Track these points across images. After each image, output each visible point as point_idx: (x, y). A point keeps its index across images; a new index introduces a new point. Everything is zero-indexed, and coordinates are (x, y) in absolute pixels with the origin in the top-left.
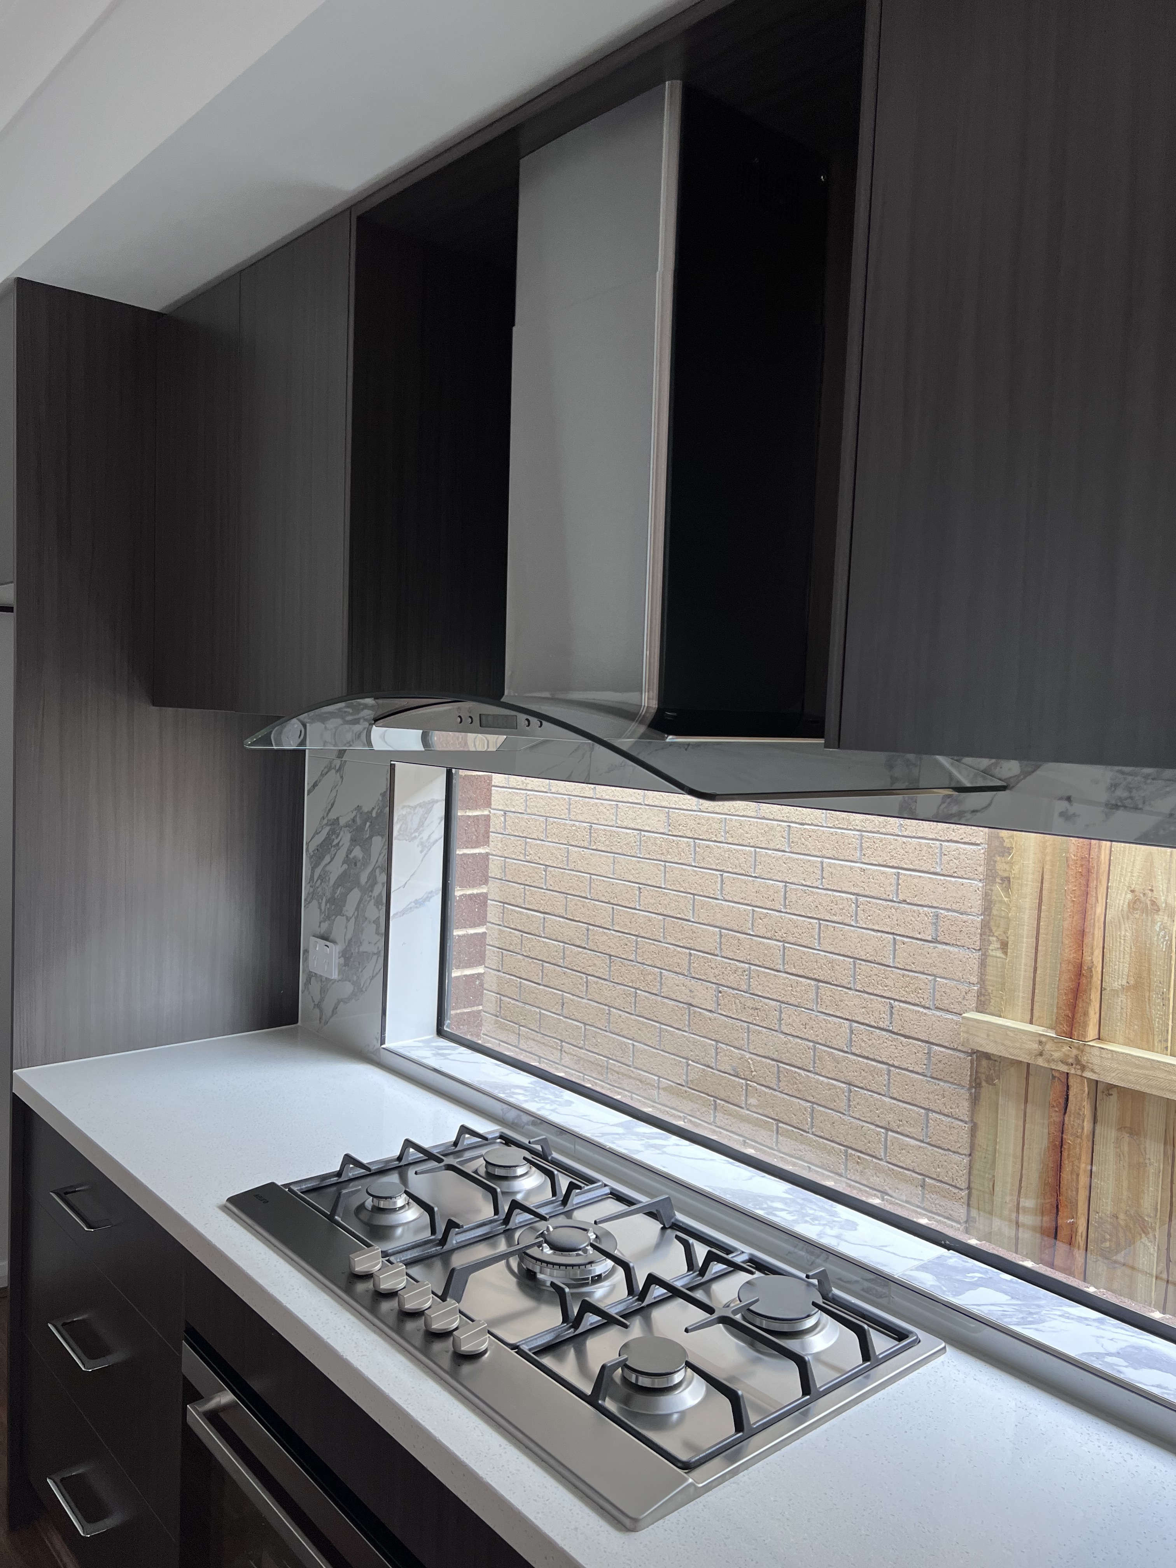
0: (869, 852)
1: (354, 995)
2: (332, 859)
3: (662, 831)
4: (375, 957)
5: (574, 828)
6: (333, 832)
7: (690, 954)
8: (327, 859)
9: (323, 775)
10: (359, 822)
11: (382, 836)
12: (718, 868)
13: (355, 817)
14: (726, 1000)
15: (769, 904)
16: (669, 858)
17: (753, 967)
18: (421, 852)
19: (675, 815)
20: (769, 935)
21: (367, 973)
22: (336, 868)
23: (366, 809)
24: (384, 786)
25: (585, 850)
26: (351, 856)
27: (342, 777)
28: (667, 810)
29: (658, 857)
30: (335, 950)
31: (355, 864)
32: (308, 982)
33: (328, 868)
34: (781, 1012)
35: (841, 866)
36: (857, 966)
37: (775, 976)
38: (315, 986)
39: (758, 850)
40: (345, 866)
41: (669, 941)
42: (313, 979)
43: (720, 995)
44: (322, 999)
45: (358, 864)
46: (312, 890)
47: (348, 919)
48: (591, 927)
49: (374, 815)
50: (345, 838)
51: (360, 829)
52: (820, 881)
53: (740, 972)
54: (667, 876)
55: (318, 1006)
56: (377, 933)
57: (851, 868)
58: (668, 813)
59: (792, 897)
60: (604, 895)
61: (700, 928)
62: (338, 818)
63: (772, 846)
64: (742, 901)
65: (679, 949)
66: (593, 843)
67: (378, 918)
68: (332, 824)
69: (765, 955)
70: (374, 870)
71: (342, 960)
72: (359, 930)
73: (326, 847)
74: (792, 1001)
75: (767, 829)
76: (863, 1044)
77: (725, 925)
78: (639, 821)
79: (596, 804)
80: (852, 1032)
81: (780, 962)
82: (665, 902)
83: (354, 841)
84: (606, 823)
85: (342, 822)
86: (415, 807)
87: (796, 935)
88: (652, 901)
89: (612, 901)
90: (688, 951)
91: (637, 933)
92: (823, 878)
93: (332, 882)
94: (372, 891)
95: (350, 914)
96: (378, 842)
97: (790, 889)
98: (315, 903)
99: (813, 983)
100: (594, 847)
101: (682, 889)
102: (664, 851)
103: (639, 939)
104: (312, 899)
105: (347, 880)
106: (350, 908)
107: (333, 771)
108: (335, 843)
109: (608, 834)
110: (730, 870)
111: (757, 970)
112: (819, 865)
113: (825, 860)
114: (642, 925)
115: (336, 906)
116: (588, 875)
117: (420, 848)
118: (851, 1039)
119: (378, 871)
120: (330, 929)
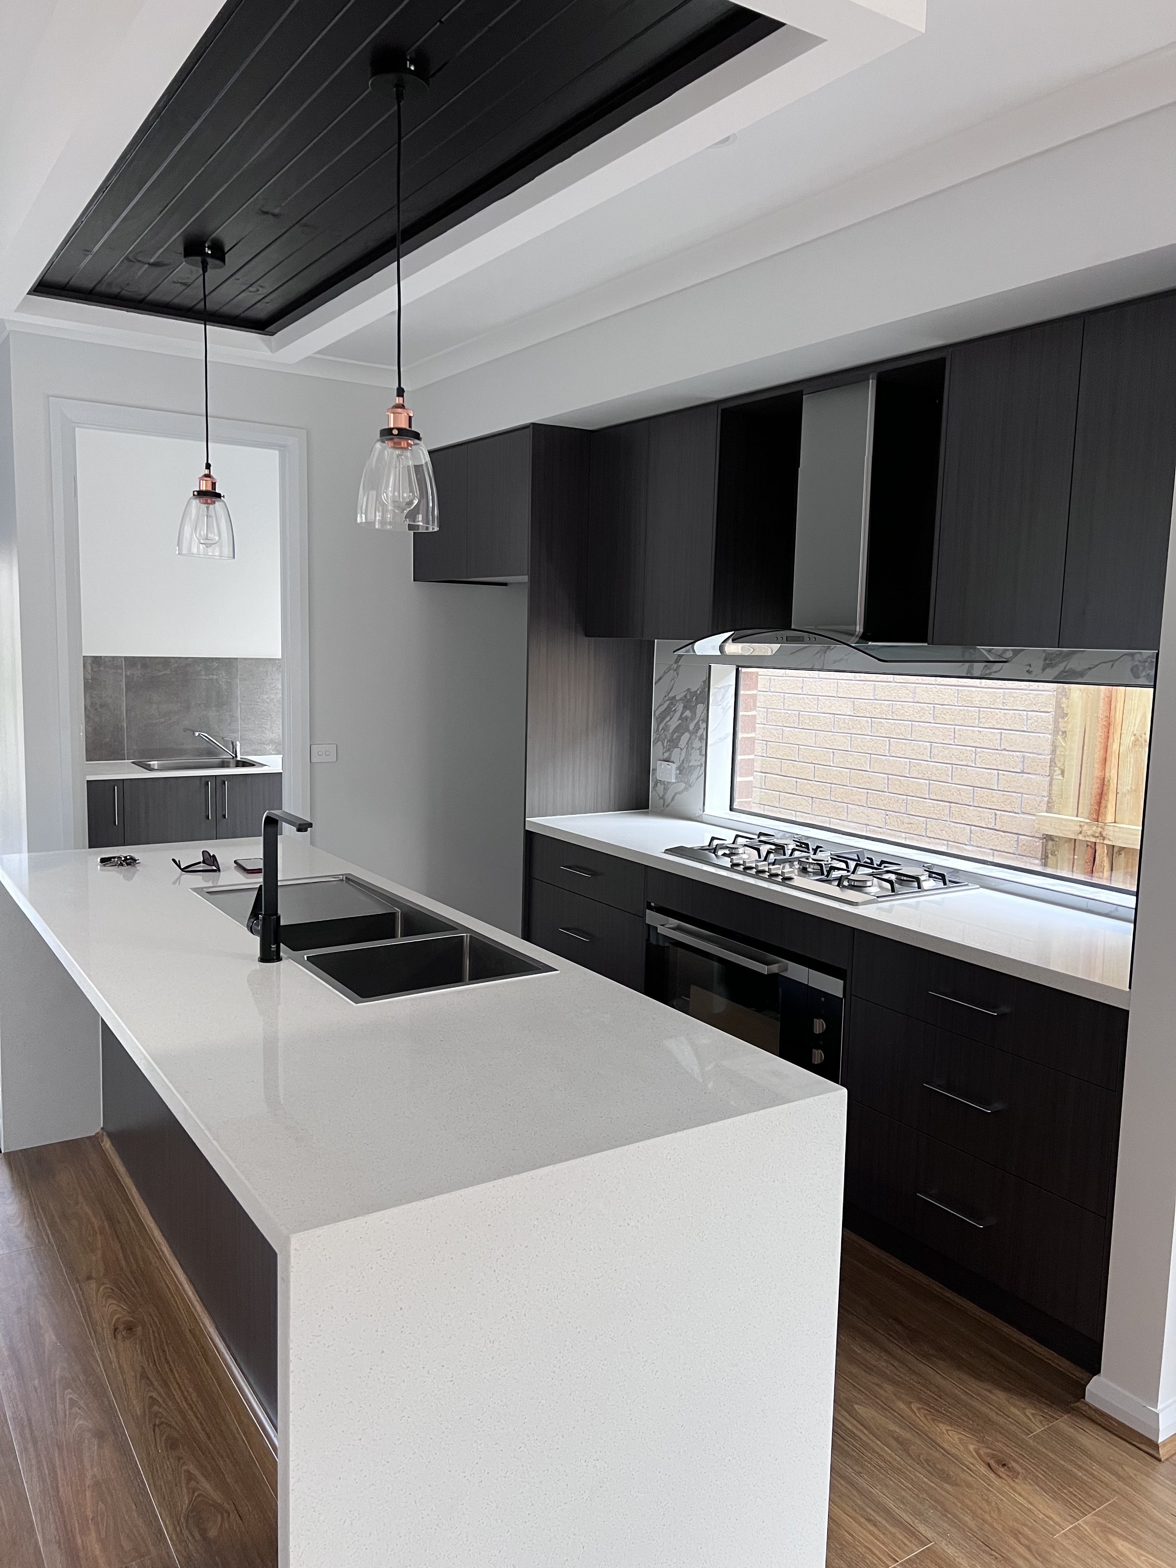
0: (984, 720)
1: (686, 789)
2: (671, 718)
3: (849, 714)
4: (699, 767)
5: (787, 715)
6: (672, 703)
7: (867, 793)
8: (668, 718)
9: (665, 673)
10: (688, 697)
11: (703, 704)
12: (887, 736)
13: (687, 694)
14: (891, 820)
15: (921, 757)
16: (854, 731)
17: (909, 797)
18: (723, 712)
19: (857, 703)
20: (920, 776)
21: (694, 776)
22: (674, 723)
23: (693, 690)
24: (705, 678)
25: (795, 729)
26: (684, 716)
27: (678, 674)
28: (853, 700)
29: (846, 731)
30: (674, 766)
31: (686, 720)
32: (656, 785)
33: (668, 724)
34: (927, 824)
35: (967, 730)
36: (975, 791)
37: (923, 801)
38: (660, 788)
39: (913, 723)
40: (680, 721)
41: (852, 785)
42: (659, 784)
43: (887, 817)
44: (665, 794)
45: (688, 720)
46: (658, 736)
47: (682, 750)
48: (798, 780)
49: (698, 692)
50: (680, 706)
51: (690, 701)
52: (953, 740)
53: (900, 801)
54: (853, 742)
55: (663, 798)
56: (701, 754)
57: (973, 731)
58: (854, 702)
59: (935, 751)
60: (808, 759)
61: (874, 775)
62: (675, 696)
63: (922, 720)
64: (902, 756)
65: (860, 790)
66: (801, 724)
67: (701, 747)
68: (671, 700)
69: (917, 789)
70: (698, 722)
71: (678, 772)
72: (688, 754)
73: (667, 712)
74: (934, 816)
75: (920, 709)
76: (978, 839)
77: (891, 773)
78: (834, 708)
79: (803, 698)
80: (971, 832)
81: (927, 792)
82: (851, 760)
83: (685, 708)
84: (810, 710)
85: (677, 698)
86: (720, 689)
87: (938, 775)
88: (842, 760)
89: (814, 762)
90: (866, 791)
91: (831, 782)
92: (955, 738)
93: (671, 731)
94: (697, 733)
95: (682, 747)
96: (700, 707)
97: (934, 746)
98: (660, 743)
99: (947, 804)
100: (802, 727)
101: (863, 751)
102: (851, 727)
103: (833, 785)
104: (658, 741)
105: (681, 729)
106: (683, 743)
107: (672, 671)
108: (673, 709)
109: (812, 718)
110: (895, 737)
111: (912, 799)
112: (953, 730)
113: (957, 727)
114: (835, 777)
115: (674, 743)
116: (797, 746)
117: (722, 710)
118: (970, 836)
119: (701, 722)
120: (670, 755)
